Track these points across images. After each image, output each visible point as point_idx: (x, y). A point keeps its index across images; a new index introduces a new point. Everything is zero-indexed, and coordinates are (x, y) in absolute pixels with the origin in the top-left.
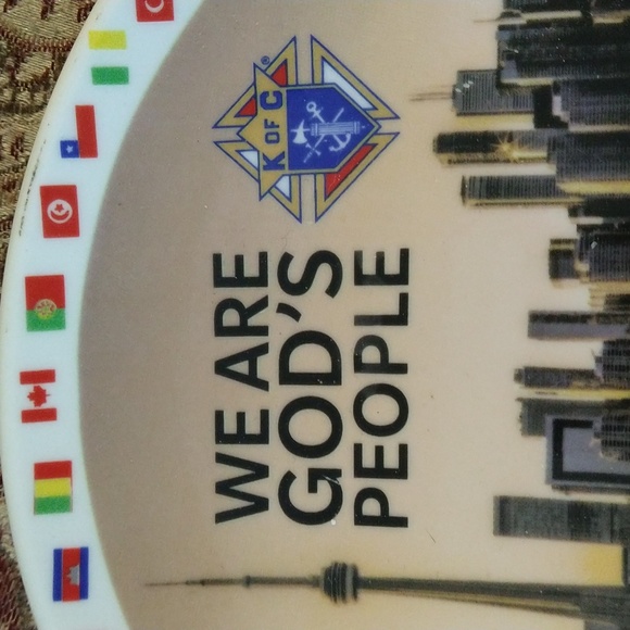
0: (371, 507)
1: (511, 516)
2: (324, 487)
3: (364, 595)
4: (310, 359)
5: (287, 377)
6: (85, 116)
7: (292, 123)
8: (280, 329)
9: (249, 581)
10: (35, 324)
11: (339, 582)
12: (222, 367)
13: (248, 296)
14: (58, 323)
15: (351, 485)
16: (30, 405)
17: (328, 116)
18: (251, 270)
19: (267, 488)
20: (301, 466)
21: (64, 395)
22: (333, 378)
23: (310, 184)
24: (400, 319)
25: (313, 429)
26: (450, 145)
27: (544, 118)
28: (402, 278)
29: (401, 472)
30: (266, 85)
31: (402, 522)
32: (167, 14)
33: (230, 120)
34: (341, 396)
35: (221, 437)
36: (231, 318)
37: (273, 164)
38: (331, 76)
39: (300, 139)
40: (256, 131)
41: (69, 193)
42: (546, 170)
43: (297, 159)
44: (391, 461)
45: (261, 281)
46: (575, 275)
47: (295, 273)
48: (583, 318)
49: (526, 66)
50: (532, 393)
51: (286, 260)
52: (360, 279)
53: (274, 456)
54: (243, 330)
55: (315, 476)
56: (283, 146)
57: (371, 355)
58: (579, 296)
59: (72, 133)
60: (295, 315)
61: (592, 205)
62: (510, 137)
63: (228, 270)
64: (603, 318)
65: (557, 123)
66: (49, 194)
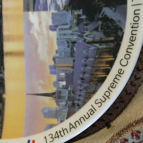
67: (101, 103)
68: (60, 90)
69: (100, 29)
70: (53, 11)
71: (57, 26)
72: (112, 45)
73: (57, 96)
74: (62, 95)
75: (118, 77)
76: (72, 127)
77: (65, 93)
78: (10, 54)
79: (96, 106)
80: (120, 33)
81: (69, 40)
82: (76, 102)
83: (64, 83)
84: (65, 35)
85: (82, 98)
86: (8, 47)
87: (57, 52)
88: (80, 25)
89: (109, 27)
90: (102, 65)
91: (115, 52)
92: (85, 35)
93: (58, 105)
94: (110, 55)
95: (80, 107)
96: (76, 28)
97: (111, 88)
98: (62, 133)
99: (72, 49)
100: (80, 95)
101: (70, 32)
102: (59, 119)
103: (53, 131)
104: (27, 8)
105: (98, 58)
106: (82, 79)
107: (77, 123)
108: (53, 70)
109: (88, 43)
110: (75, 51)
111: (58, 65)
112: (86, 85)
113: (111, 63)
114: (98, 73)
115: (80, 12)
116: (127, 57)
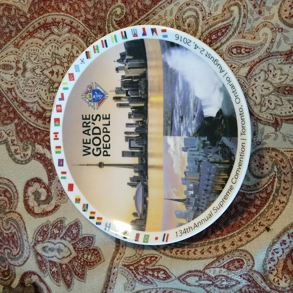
0: (105, 153)
1: (124, 154)
2: (99, 150)
3: (104, 167)
4: (97, 131)
5: (93, 134)
6: (62, 94)
7: (93, 95)
8: (92, 126)
9: (88, 165)
10: (55, 125)
11: (101, 165)
12: (84, 132)
13: (87, 121)
14: (59, 125)
15: (102, 150)
16: (55, 138)
17: (98, 94)
18: (88, 117)
19: (90, 151)
20: (95, 147)
21: (60, 136)
22: (100, 134)
23: (96, 104)
24: (109, 125)
25: (97, 141)
26: (115, 98)
27: (127, 95)
28: (109, 118)
29: (109, 148)
30: (89, 89)
31: (110, 155)
32: (74, 80)
33: (84, 94)
34: (101, 137)
35: (84, 143)
36: (85, 125)
37: (90, 101)
38: (98, 88)
39: (94, 97)
40: (88, 96)
41: (60, 106)
42: (128, 102)
43: (94, 100)
44: (108, 146)
45: (89, 119)
46: (132, 118)
47: (94, 118)
48: (133, 124)
49: (125, 87)
50: (126, 135)
51: (93, 115)
52: (103, 119)
53: (92, 146)
54: (87, 126)
55: (97, 149)
56: (92, 98)
57: (105, 130)
58: (132, 121)
59: (60, 97)
60: (94, 124)
61: (134, 108)
62: (123, 97)
63: (84, 117)
64: (135, 124)
65: (129, 96)
66: (57, 106)
67: (217, 209)
68: (189, 197)
69: (219, 153)
70: (185, 136)
71: (188, 148)
72: (227, 166)
73: (186, 202)
74: (191, 202)
75: (229, 191)
76: (196, 226)
77: (193, 201)
78: (153, 167)
79: (213, 212)
80: (233, 158)
81: (196, 159)
82: (200, 208)
83: (192, 192)
84: (193, 155)
85: (204, 205)
86: (151, 161)
87: (187, 167)
88: (205, 148)
89: (225, 152)
90: (219, 181)
91: (229, 171)
92: (208, 156)
93: (187, 209)
94: (226, 174)
95: (202, 211)
96: (202, 151)
97: (224, 200)
98: (188, 230)
99: (199, 166)
100: (203, 203)
101: (197, 153)
102: (187, 219)
103: (182, 228)
104: (166, 134)
105: (218, 175)
106: (205, 190)
107: (199, 224)
108: (184, 181)
109: (211, 162)
110: (201, 168)
111: (188, 178)
112: (208, 195)
113: (226, 180)
114: (217, 187)
115: (206, 138)
116: (236, 177)
